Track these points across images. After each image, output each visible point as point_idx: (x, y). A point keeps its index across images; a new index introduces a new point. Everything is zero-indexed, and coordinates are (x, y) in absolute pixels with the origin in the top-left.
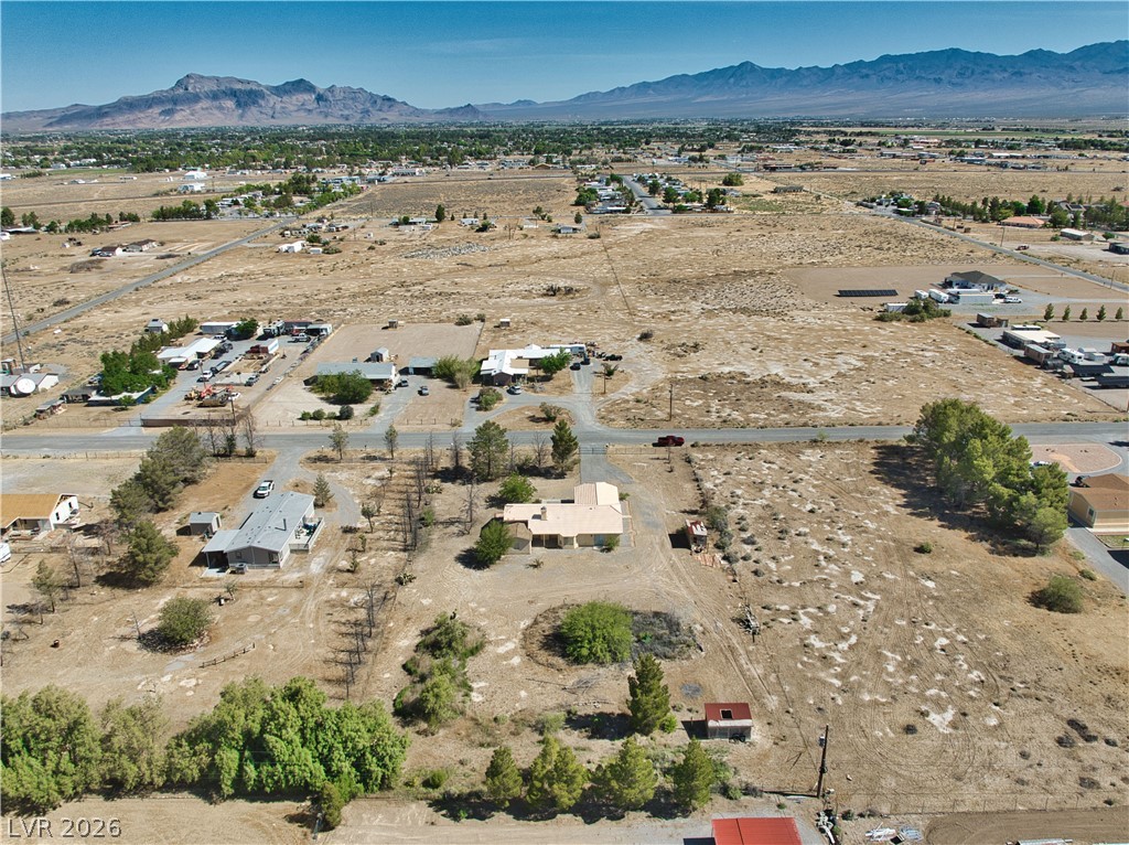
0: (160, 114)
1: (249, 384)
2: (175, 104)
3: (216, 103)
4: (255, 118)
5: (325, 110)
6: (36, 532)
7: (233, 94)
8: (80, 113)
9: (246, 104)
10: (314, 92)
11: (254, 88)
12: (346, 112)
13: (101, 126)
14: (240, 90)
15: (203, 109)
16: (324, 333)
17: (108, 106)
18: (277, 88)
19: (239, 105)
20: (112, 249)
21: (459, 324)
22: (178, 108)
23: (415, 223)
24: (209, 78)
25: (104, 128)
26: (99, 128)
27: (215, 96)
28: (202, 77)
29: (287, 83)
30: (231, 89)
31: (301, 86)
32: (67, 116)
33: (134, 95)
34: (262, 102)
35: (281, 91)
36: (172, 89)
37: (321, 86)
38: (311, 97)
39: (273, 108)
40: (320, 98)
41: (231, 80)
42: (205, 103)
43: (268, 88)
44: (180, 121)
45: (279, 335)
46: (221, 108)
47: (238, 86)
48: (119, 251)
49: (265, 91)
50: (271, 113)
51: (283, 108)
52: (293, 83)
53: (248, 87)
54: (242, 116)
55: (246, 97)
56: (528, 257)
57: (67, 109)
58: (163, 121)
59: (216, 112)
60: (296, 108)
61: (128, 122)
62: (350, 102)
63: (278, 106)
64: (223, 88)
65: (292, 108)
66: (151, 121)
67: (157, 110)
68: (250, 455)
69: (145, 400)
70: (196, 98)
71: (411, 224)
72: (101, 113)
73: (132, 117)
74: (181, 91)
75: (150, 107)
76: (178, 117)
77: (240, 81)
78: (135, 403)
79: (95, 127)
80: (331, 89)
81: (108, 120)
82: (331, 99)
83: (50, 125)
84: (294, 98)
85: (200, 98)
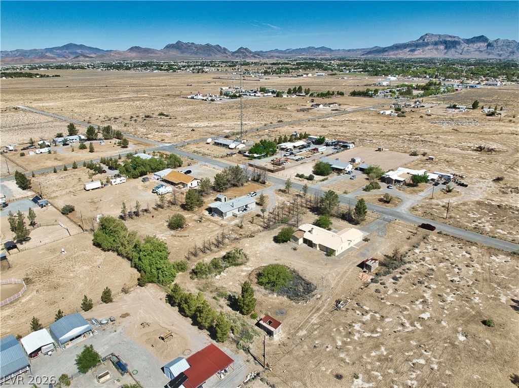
0: (409, 51)
1: (297, 160)
2: (417, 47)
3: (436, 47)
4: (452, 55)
5: (490, 51)
6: (184, 187)
7: (445, 42)
8: (376, 50)
9: (450, 47)
10: (487, 42)
11: (456, 39)
12: (501, 52)
13: (383, 56)
14: (449, 41)
15: (428, 49)
16: (349, 148)
17: (388, 48)
18: (468, 40)
19: (446, 48)
20: (318, 105)
21: (411, 155)
22: (418, 49)
23: (459, 108)
24: (435, 35)
25: (384, 57)
26: (381, 57)
27: (436, 44)
28: (433, 35)
29: (474, 37)
30: (445, 40)
31: (482, 39)
32: (370, 52)
33: (400, 43)
34: (458, 47)
35: (469, 41)
36: (417, 40)
37: (491, 39)
38: (483, 45)
39: (463, 49)
40: (489, 45)
41: (446, 36)
42: (430, 47)
43: (463, 40)
44: (416, 55)
45: (332, 145)
46: (437, 49)
47: (449, 39)
48: (321, 106)
49: (461, 41)
50: (461, 52)
51: (468, 49)
52: (477, 38)
53: (453, 39)
54: (446, 53)
55: (450, 44)
56: (497, 131)
57: (372, 48)
58: (409, 55)
59: (434, 51)
60: (475, 50)
61: (394, 54)
62: (505, 47)
63: (465, 49)
64: (441, 40)
65: (472, 50)
66: (404, 55)
67: (408, 49)
68: (264, 183)
69: (259, 158)
70: (427, 44)
71: (457, 108)
72: (384, 50)
73: (396, 52)
74: (421, 41)
75: (405, 48)
76: (416, 53)
77: (450, 37)
78: (255, 158)
79: (380, 57)
80: (496, 41)
81: (386, 53)
82: (495, 46)
83: (363, 55)
84: (475, 45)
85: (429, 44)
